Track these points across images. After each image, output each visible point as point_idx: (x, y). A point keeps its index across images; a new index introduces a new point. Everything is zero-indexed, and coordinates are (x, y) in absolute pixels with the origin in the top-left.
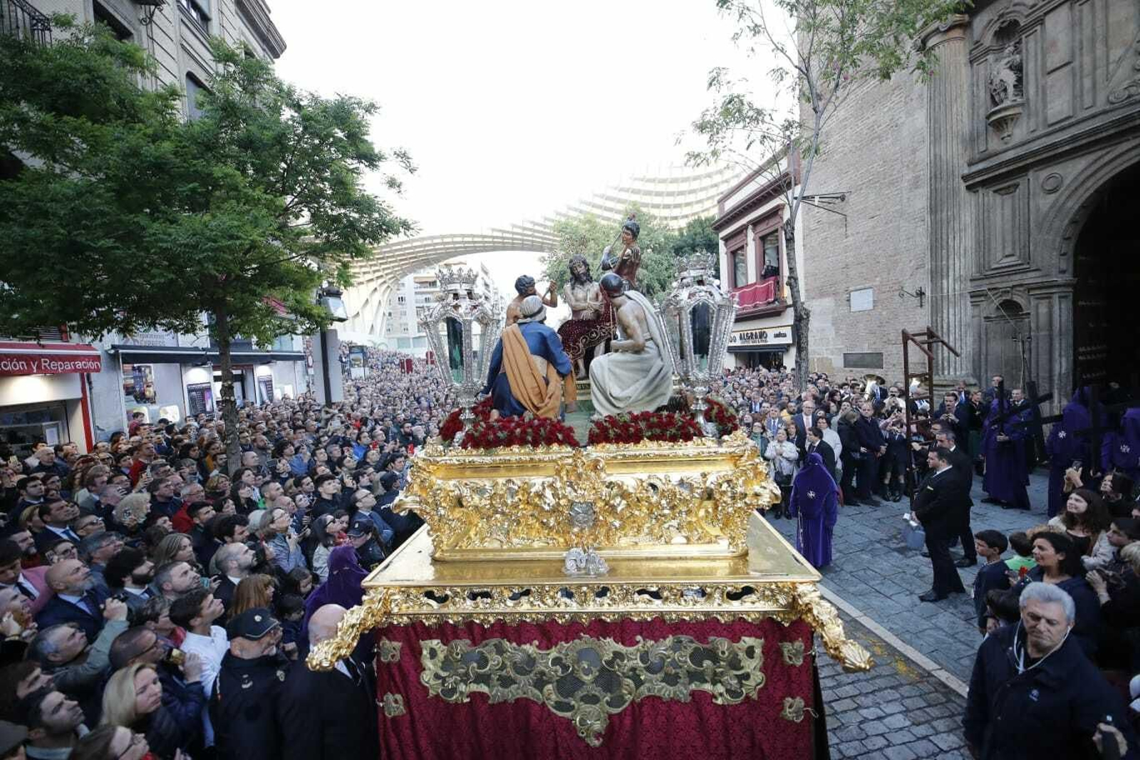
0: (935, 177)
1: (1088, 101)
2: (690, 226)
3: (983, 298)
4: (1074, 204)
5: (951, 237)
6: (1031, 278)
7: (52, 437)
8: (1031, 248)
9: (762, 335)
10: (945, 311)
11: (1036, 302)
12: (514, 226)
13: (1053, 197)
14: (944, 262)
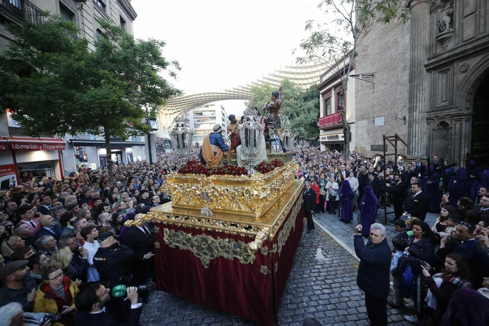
0: (412, 65)
1: (482, 30)
2: (311, 87)
3: (432, 121)
4: (473, 78)
5: (418, 93)
6: (453, 112)
7: (48, 174)
8: (454, 98)
9: (337, 137)
10: (414, 126)
11: (455, 122)
12: (235, 89)
13: (464, 75)
14: (415, 105)
